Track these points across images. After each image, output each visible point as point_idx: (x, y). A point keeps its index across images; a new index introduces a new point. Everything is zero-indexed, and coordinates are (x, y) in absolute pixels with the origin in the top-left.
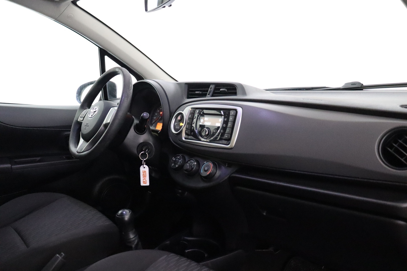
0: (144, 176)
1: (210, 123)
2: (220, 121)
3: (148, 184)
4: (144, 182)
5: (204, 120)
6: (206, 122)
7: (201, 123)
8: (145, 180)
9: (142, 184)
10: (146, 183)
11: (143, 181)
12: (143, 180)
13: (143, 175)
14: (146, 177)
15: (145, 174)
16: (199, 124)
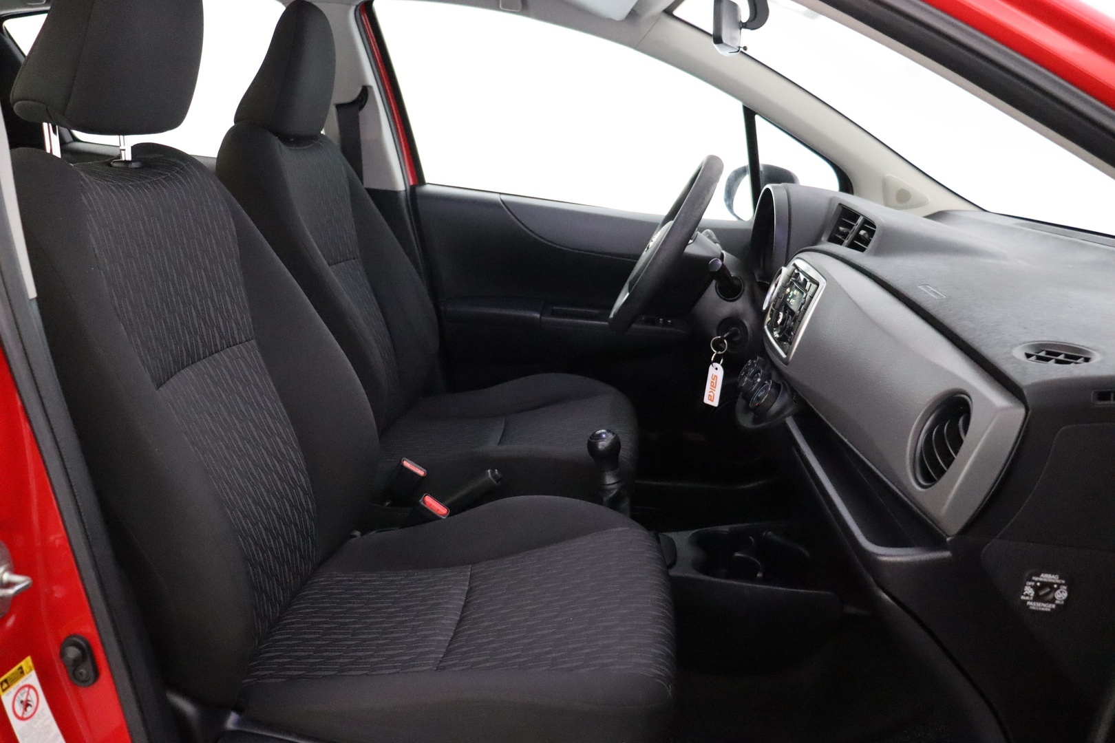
0: (714, 386)
3: (715, 403)
4: (711, 399)
8: (711, 394)
9: (706, 400)
10: (713, 401)
11: (710, 395)
12: (710, 392)
13: (712, 382)
14: (715, 387)
15: (714, 381)
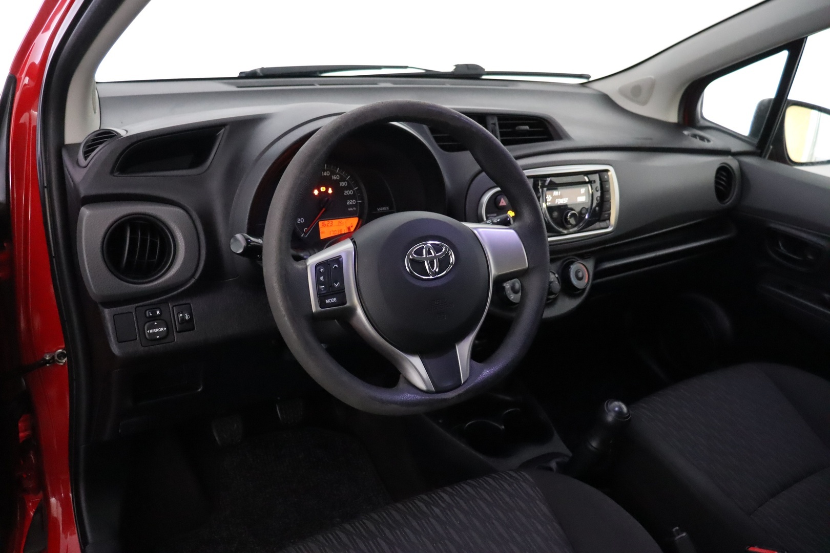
1: (567, 199)
2: (582, 193)
5: (552, 196)
6: (559, 200)
7: (549, 202)
16: (544, 206)
